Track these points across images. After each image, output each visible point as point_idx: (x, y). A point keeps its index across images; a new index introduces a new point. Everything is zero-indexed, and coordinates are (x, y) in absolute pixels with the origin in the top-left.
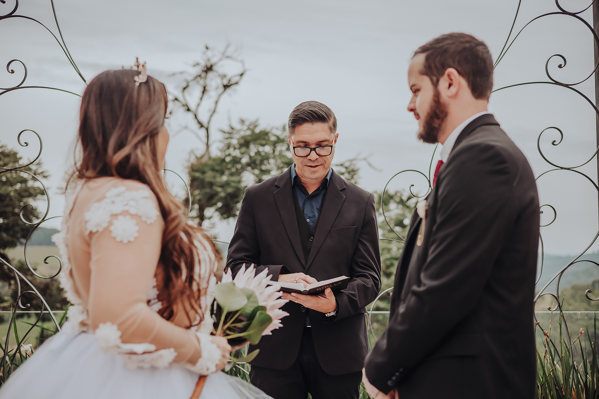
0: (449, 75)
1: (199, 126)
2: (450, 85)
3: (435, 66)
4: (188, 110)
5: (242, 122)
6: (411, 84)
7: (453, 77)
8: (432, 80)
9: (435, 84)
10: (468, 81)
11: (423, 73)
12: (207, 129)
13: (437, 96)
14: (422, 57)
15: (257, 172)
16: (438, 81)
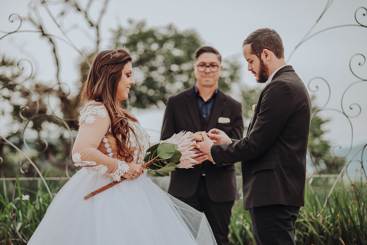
0: (264, 52)
1: (90, 24)
2: (266, 56)
3: (257, 49)
4: (79, 10)
5: (130, 22)
6: (247, 59)
7: (267, 52)
8: (257, 55)
9: (260, 57)
10: (274, 52)
11: (252, 53)
12: (97, 28)
13: (262, 62)
14: (249, 46)
15: (146, 68)
16: (260, 55)
